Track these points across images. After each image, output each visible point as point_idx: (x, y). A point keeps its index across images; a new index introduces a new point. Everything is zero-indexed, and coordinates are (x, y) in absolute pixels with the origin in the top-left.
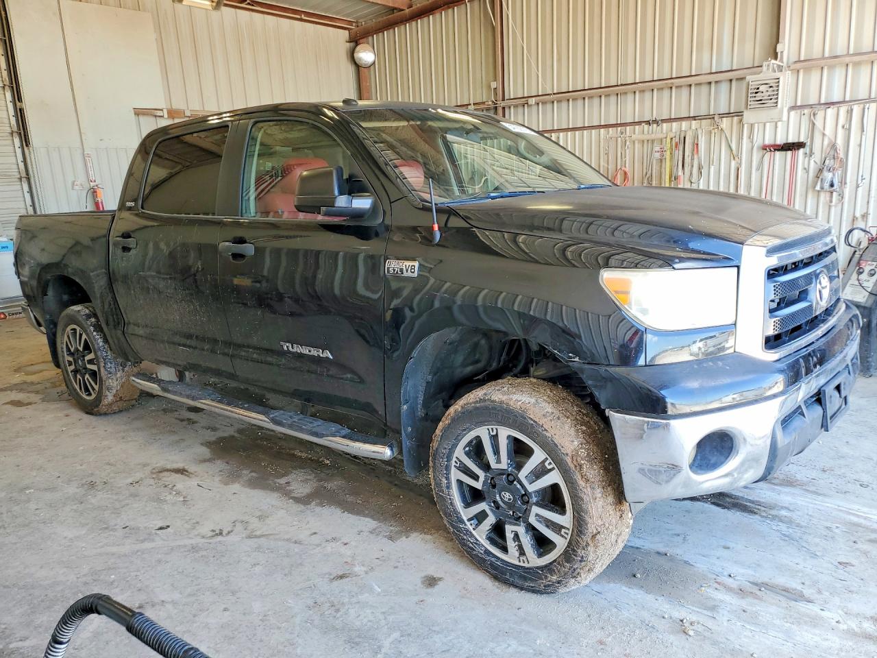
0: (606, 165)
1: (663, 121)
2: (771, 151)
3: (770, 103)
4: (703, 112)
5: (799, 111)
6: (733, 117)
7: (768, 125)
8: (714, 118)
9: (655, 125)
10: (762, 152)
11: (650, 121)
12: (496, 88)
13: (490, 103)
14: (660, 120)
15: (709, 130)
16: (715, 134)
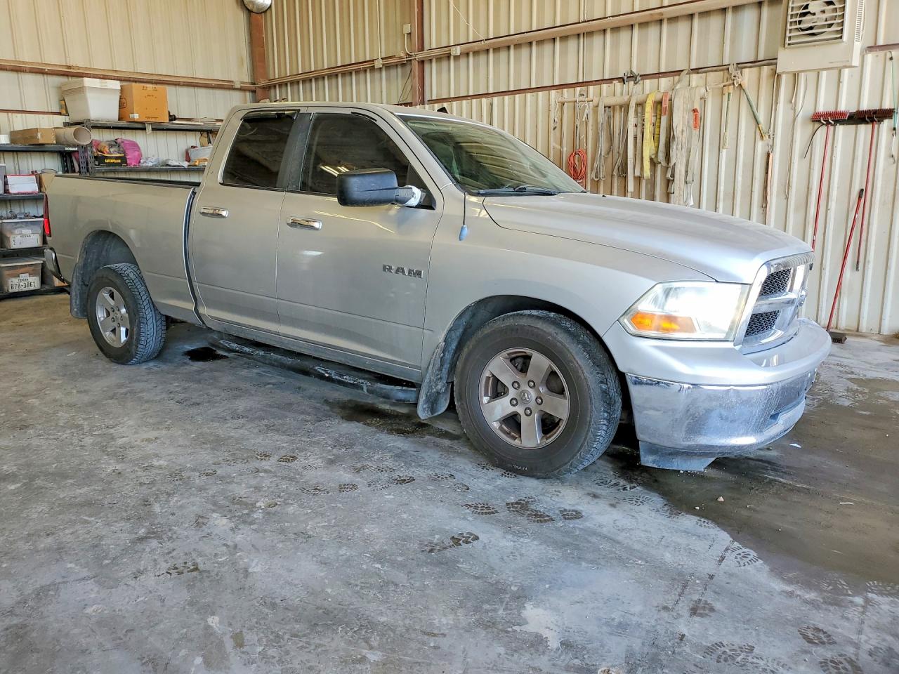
0: (558, 147)
1: (645, 77)
2: (828, 123)
3: (829, 33)
4: (713, 61)
5: (881, 54)
6: (760, 66)
7: (824, 74)
8: (728, 69)
9: (633, 82)
10: (810, 127)
11: (625, 78)
12: (410, 34)
13: (402, 55)
14: (641, 76)
15: (719, 88)
16: (729, 94)
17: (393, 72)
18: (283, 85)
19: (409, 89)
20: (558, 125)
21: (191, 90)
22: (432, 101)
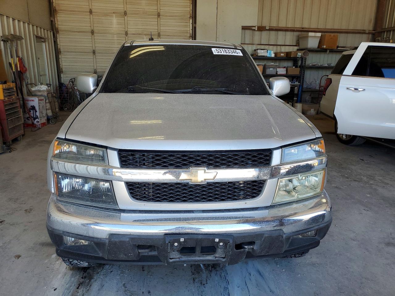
18: (389, 31)
21: (346, 35)
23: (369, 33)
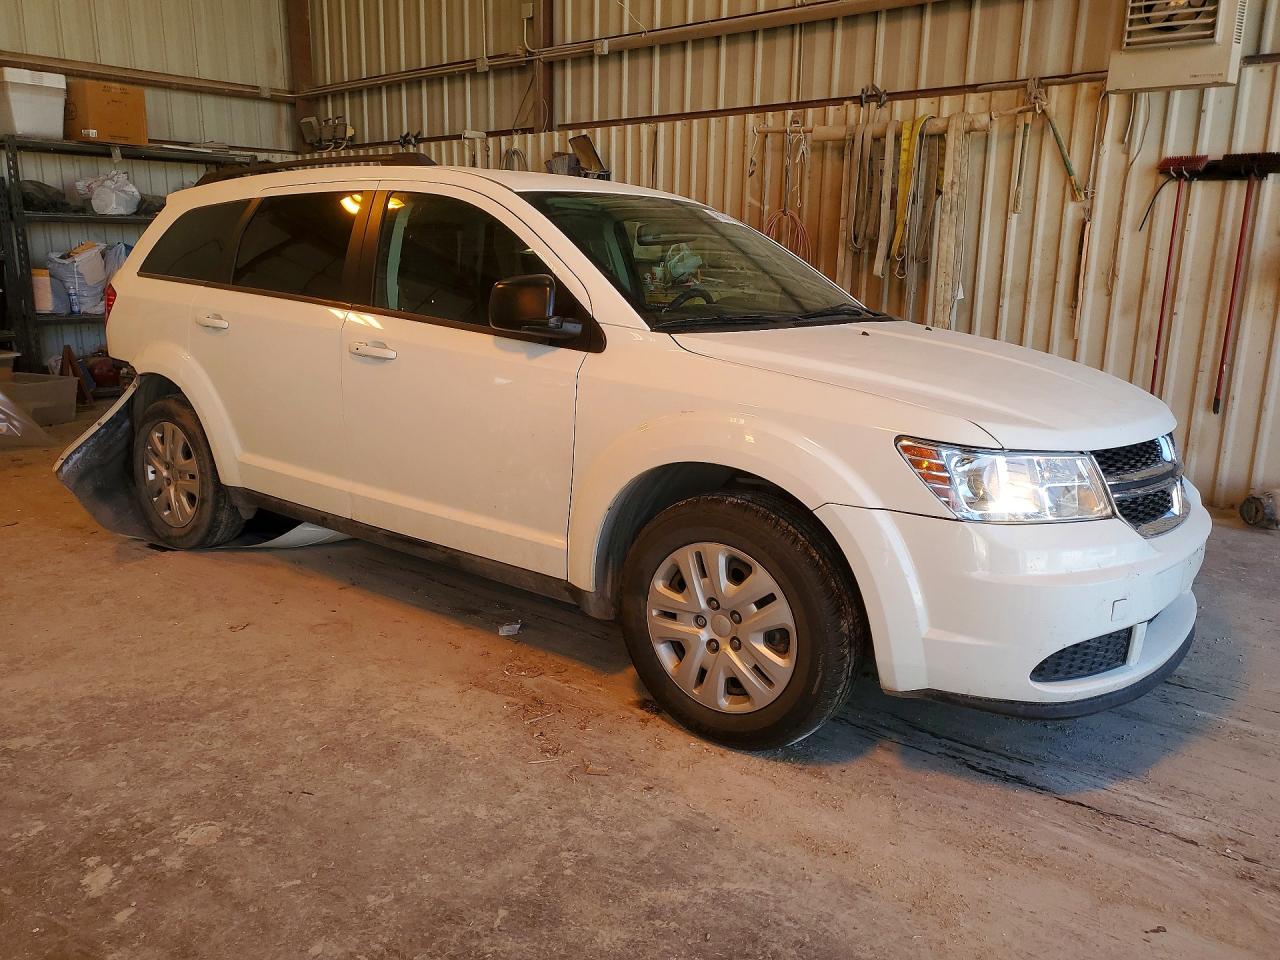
0: (757, 204)
1: (895, 96)
2: (1181, 177)
3: (1193, 28)
4: (1000, 73)
6: (1076, 82)
7: (1177, 96)
8: (1025, 86)
9: (873, 105)
10: (1152, 182)
11: (864, 96)
12: (530, 20)
13: (519, 52)
14: (888, 94)
15: (1010, 115)
16: (1026, 125)
17: (506, 80)
18: (337, 95)
19: (529, 105)
20: (757, 168)
21: (192, 98)
22: (565, 127)
23: (274, 100)
